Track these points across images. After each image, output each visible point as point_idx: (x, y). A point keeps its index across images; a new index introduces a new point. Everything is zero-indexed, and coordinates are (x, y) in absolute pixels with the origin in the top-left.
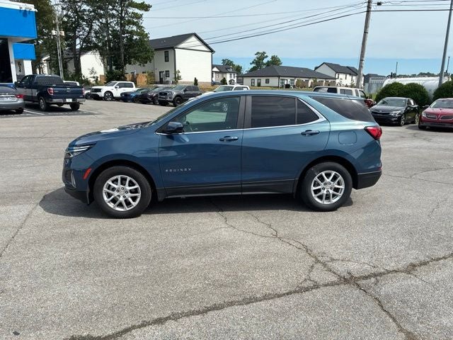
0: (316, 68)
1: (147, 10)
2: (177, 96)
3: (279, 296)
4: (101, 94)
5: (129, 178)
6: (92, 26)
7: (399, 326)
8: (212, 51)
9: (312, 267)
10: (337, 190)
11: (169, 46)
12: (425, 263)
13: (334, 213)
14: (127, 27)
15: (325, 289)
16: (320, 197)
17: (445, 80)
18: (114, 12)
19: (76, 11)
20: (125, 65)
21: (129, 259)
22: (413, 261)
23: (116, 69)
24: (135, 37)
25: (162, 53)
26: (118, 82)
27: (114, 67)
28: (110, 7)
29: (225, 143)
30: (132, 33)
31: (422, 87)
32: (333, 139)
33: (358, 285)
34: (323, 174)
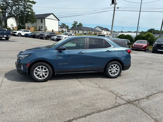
0: (95, 28)
1: (34, 4)
2: (47, 36)
3: (109, 109)
4: (17, 34)
5: (44, 67)
6: (12, 8)
7: (151, 117)
8: (59, 20)
9: (116, 98)
10: (117, 71)
11: (43, 17)
12: (151, 95)
13: (116, 79)
14: (26, 9)
15: (123, 106)
16: (112, 73)
17: (138, 34)
18: (22, 4)
19: (6, 3)
20: (25, 23)
21: (49, 98)
22: (147, 95)
23: (22, 25)
24: (29, 13)
25: (40, 20)
26: (24, 30)
27: (21, 24)
28: (20, 2)
29: (80, 54)
30: (28, 11)
31: (131, 36)
32: (116, 53)
33: (133, 104)
34: (113, 65)
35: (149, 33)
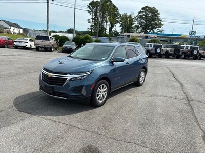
5: (105, 85)
35: (87, 35)
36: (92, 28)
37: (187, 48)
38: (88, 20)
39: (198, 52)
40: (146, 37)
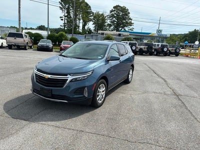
5: (103, 85)
35: (62, 32)
36: (65, 26)
37: (158, 45)
38: (61, 17)
39: (168, 49)
40: (120, 35)
